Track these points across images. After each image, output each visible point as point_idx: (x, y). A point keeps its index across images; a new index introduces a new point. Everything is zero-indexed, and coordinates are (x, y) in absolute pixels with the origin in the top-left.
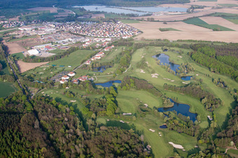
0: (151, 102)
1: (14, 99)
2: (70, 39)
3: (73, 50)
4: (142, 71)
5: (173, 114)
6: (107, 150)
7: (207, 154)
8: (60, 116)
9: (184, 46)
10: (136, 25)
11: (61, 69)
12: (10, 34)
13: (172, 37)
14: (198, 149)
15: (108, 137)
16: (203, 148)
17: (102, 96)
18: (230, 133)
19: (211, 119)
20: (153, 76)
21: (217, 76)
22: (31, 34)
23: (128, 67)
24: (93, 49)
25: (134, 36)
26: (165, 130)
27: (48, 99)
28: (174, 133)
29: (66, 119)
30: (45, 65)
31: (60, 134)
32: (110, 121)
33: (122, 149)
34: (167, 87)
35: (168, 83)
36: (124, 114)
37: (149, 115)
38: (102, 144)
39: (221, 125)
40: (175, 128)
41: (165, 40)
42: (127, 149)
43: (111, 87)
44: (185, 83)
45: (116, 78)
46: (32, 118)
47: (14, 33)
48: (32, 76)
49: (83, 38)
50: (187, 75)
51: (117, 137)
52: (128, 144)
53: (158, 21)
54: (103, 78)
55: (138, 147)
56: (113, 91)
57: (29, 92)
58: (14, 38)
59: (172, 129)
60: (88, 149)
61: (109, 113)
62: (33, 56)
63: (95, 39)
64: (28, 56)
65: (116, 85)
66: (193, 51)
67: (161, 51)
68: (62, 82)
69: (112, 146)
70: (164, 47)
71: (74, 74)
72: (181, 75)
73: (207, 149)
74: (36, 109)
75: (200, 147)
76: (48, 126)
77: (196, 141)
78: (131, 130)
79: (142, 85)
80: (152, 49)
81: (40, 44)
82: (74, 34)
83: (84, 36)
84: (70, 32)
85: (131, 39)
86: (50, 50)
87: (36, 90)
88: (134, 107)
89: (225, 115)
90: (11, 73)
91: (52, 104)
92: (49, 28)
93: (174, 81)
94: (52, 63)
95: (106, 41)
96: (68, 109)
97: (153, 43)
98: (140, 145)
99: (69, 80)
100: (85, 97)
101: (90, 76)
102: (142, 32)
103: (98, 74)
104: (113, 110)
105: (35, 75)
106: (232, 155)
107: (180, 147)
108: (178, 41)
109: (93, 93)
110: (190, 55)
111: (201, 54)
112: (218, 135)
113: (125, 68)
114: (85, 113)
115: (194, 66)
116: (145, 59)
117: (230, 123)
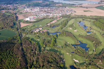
0: (71, 41)
1: (15, 38)
2: (44, 14)
3: (44, 19)
4: (71, 29)
5: (79, 47)
6: (46, 60)
7: (88, 65)
8: (31, 45)
9: (92, 19)
10: (73, 9)
11: (37, 26)
12: (20, 11)
13: (88, 14)
15: (47, 55)
16: (87, 62)
17: (51, 38)
18: (100, 57)
19: (94, 50)
20: (75, 31)
21: (103, 32)
22: (29, 12)
23: (65, 27)
24: (53, 19)
25: (72, 13)
26: (73, 54)
27: (28, 38)
29: (33, 47)
30: (31, 25)
31: (29, 53)
32: (51, 49)
33: (52, 60)
34: (80, 36)
35: (81, 34)
36: (58, 46)
37: (68, 47)
38: (44, 58)
39: (98, 53)
41: (84, 16)
42: (54, 60)
43: (55, 35)
44: (88, 34)
45: (59, 31)
46: (19, 45)
47: (22, 11)
48: (25, 29)
49: (50, 14)
50: (90, 31)
51: (51, 55)
52: (55, 58)
53: (84, 7)
54: (53, 31)
55: (58, 60)
56: (55, 37)
57: (21, 35)
58: (21, 13)
59: (76, 54)
60: (38, 60)
61: (51, 45)
62: (28, 21)
63: (55, 14)
64: (25, 20)
65: (58, 34)
66: (95, 20)
67: (82, 20)
68: (36, 32)
69: (48, 59)
70: (83, 19)
71: (41, 29)
72: (87, 31)
74: (22, 42)
76: (25, 49)
78: (58, 53)
79: (69, 34)
80: (78, 19)
81: (31, 16)
82: (46, 12)
83: (50, 13)
84: (45, 11)
85: (70, 15)
86: (35, 18)
87: (24, 35)
88: (63, 43)
89: (102, 49)
90: (17, 27)
91: (29, 40)
92: (37, 9)
93: (84, 33)
94: (34, 24)
95: (59, 15)
96: (35, 43)
97: (79, 17)
98: (60, 59)
99: (39, 31)
100: (43, 38)
101: (48, 29)
102: (76, 12)
103: (52, 29)
104: (53, 44)
105: (26, 29)
106: (99, 66)
107: (77, 61)
108: (90, 16)
109: (47, 37)
110: (94, 22)
111: (98, 22)
112: (95, 57)
113: (64, 27)
114: (41, 45)
115: (94, 27)
116: (73, 24)
117: (102, 52)
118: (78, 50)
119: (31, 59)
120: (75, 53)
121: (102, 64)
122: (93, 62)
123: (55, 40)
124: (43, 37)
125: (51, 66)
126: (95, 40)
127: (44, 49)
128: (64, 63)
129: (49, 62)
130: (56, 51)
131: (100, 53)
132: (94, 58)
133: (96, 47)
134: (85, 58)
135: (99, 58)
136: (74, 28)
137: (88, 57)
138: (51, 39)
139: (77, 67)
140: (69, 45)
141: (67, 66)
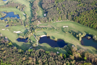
7: (32, 30)
14: (27, 30)
18: (36, 18)
19: (25, 15)
26: (9, 27)
28: (13, 27)
40: (13, 24)
73: (30, 28)
75: (27, 28)
77: (24, 27)
107: (19, 32)
112: (32, 21)
117: (34, 14)
126: (18, 5)
128: (10, 41)
133: (24, 11)
139: (24, 37)
141: (14, 41)
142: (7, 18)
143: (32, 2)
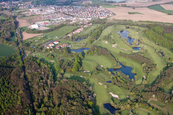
0: (106, 63)
1: (13, 57)
2: (63, 18)
3: (62, 25)
4: (106, 42)
5: (119, 73)
6: (64, 95)
7: (133, 102)
8: (39, 71)
9: (142, 26)
10: (111, 9)
11: (50, 38)
12: (23, 13)
13: (135, 18)
15: (67, 87)
16: (132, 98)
17: (73, 58)
18: (154, 89)
19: (145, 78)
20: (113, 46)
21: (159, 48)
22: (37, 14)
23: (97, 39)
24: (77, 26)
25: (108, 17)
26: (110, 84)
27: (35, 59)
28: (115, 87)
29: (43, 73)
30: (40, 36)
31: (36, 83)
32: (73, 76)
33: (74, 95)
34: (121, 54)
35: (122, 52)
36: (85, 71)
37: (102, 73)
38: (62, 91)
39: (151, 83)
41: (129, 21)
42: (78, 95)
43: (80, 53)
44: (135, 51)
45: (87, 47)
46: (20, 71)
47: (25, 13)
48: (29, 43)
49: (72, 17)
50: (138, 46)
51: (73, 87)
52: (80, 92)
53: (129, 7)
54: (77, 46)
55: (85, 94)
56: (80, 56)
57: (24, 53)
58: (24, 16)
59: (115, 84)
60: (51, 94)
61: (73, 70)
62: (35, 29)
63: (80, 18)
64: (30, 28)
65: (85, 51)
66: (147, 29)
67: (125, 28)
68: (48, 48)
69: (68, 92)
70: (127, 26)
71: (58, 43)
72: (134, 46)
73: (135, 99)
74: (25, 65)
75: (130, 97)
76: (29, 77)
78: (84, 83)
79: (103, 51)
80: (118, 27)
81: (41, 21)
82: (66, 14)
83: (73, 16)
84: (64, 13)
85: (105, 19)
86: (47, 25)
87: (29, 52)
88: (93, 66)
89: (157, 76)
90: (16, 40)
91: (37, 62)
92: (51, 10)
93: (127, 49)
94: (45, 34)
95: (88, 20)
96: (46, 66)
97: (120, 23)
98: (87, 93)
99: (54, 47)
100: (61, 59)
101: (69, 44)
102: (115, 15)
103: (74, 43)
104: (77, 68)
105: (31, 42)
106: (152, 104)
107: (116, 96)
108: (139, 21)
109: (67, 56)
110: (145, 31)
111: (152, 32)
112: (145, 90)
113: (95, 40)
114: (57, 69)
115: (145, 40)
116: (111, 34)
117: (157, 81)
118: (118, 78)
119: (39, 94)
120: (113, 83)
121: (156, 100)
122: (141, 97)
123: (79, 61)
124: (61, 56)
125: (72, 104)
126: (146, 62)
127: (61, 77)
128: (94, 100)
129: (69, 98)
130: (81, 80)
131: (154, 82)
132: (143, 91)
133: (147, 73)
134: (130, 91)
135: (151, 91)
136: (112, 42)
137: (135, 89)
138: (74, 60)
139: (116, 105)
140: (103, 70)
141: (100, 104)
142: (118, 72)
143: (169, 65)
